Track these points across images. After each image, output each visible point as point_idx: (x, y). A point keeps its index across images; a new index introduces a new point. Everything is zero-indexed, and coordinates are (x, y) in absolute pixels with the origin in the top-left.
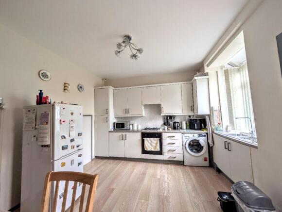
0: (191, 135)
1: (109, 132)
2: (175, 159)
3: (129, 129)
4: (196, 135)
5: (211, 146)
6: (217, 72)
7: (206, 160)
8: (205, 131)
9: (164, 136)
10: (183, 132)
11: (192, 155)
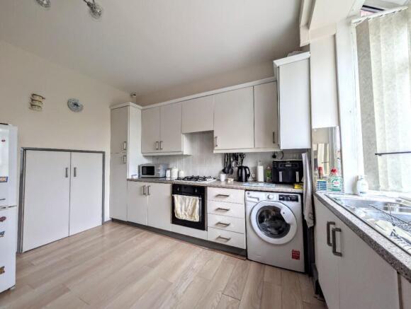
0: (263, 196)
1: (128, 180)
2: (228, 243)
3: (165, 177)
4: (275, 197)
5: (309, 226)
6: (335, 36)
7: (295, 255)
8: (297, 189)
9: (211, 193)
10: (248, 188)
11: (263, 240)
